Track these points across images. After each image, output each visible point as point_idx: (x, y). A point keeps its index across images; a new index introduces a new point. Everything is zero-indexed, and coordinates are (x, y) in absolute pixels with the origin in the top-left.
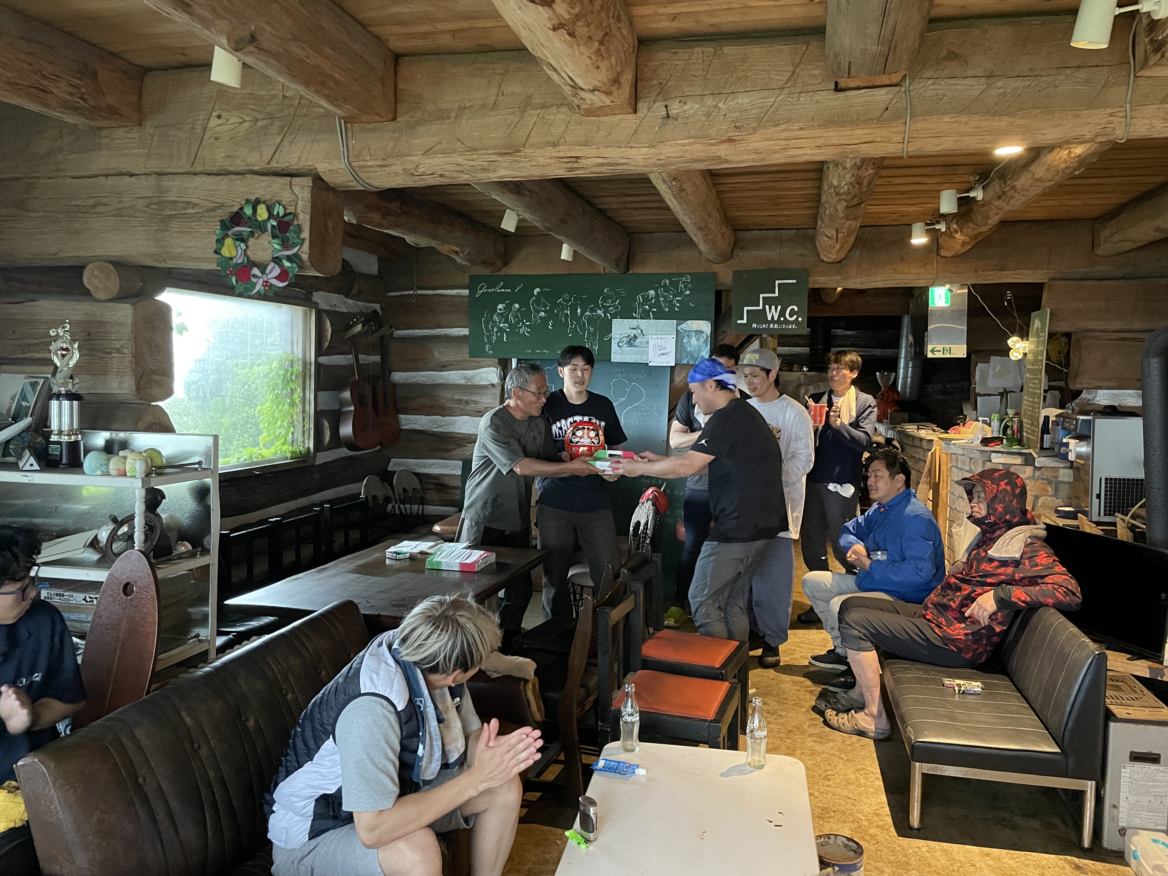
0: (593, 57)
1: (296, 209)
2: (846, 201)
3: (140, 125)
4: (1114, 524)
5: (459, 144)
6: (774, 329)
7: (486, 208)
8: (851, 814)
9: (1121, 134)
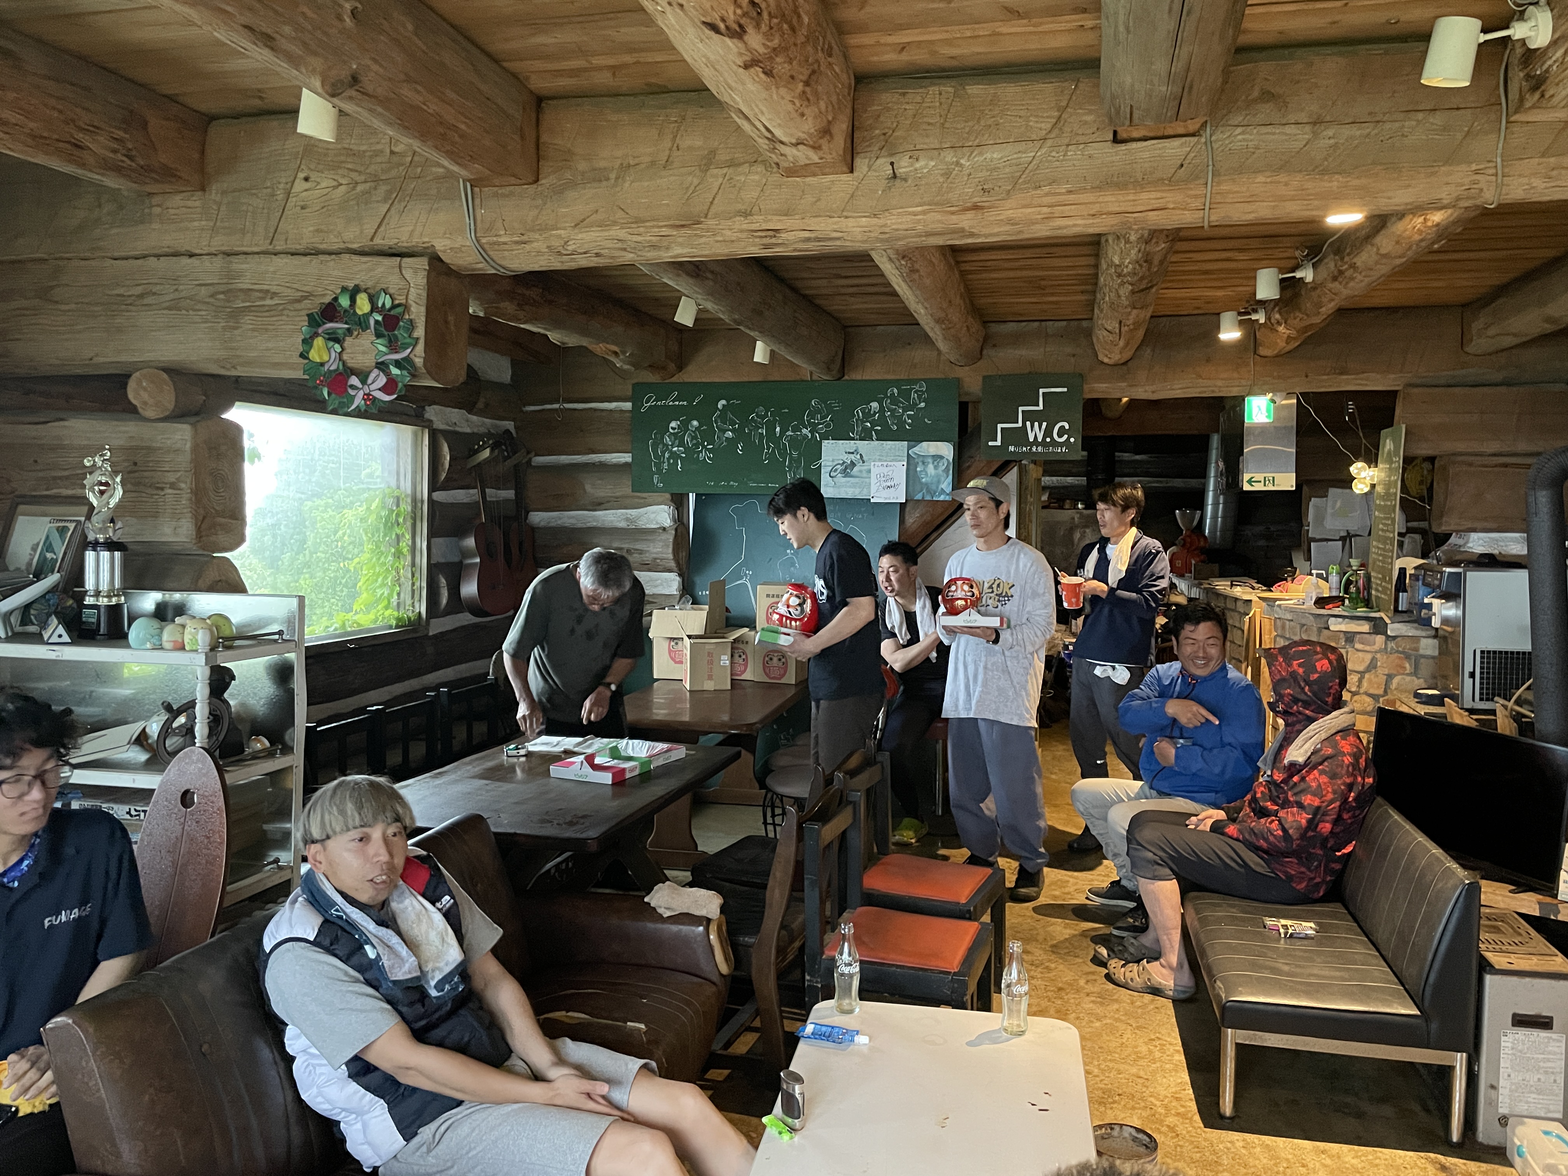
0: (797, 102)
1: (407, 299)
2: (1132, 284)
3: (203, 189)
4: (1493, 712)
5: (620, 214)
6: (1036, 453)
7: (659, 295)
8: (1142, 1099)
9: (1490, 198)
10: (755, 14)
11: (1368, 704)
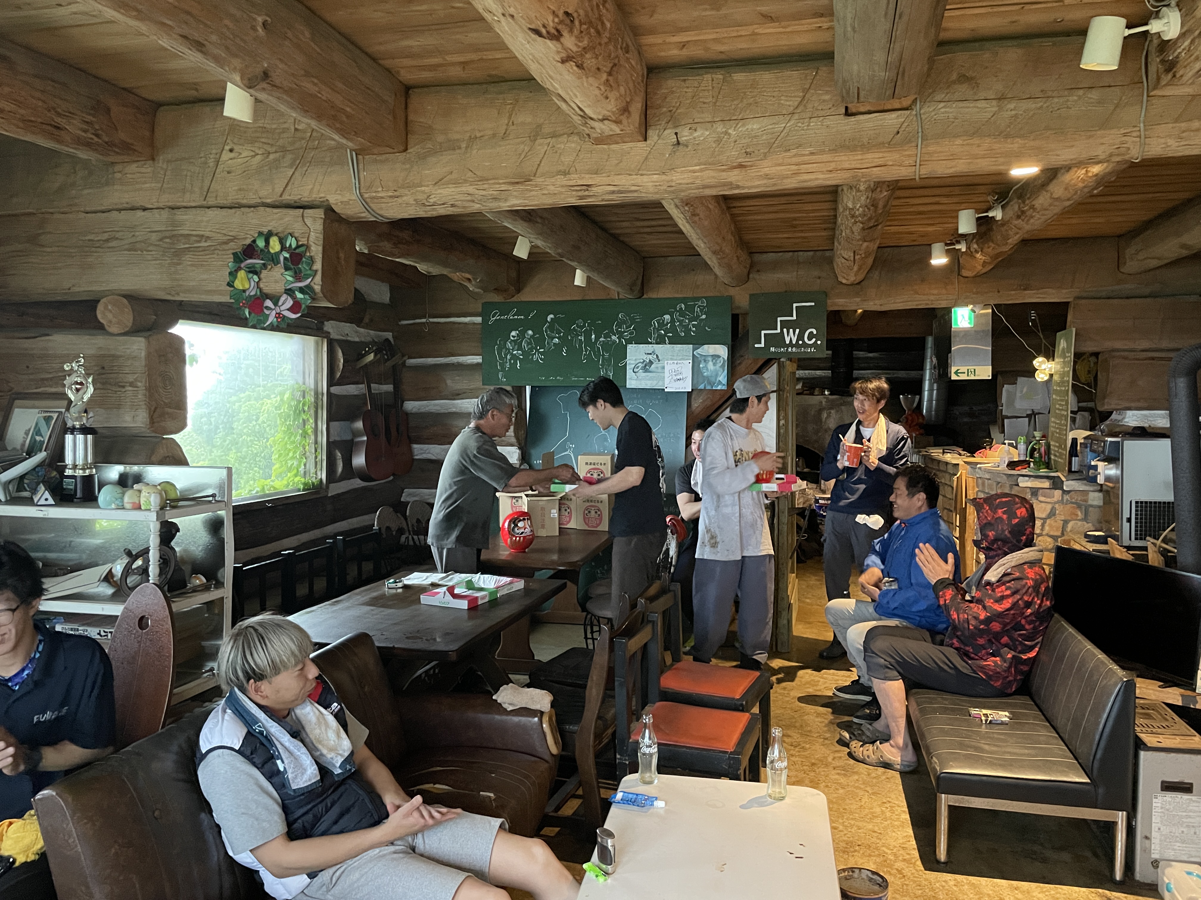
0: (602, 88)
1: (308, 241)
2: (862, 223)
3: (153, 159)
4: (1145, 549)
5: (469, 174)
6: (792, 353)
7: (500, 235)
8: (876, 848)
9: (1136, 154)
10: (568, 22)
11: (1049, 543)
